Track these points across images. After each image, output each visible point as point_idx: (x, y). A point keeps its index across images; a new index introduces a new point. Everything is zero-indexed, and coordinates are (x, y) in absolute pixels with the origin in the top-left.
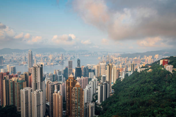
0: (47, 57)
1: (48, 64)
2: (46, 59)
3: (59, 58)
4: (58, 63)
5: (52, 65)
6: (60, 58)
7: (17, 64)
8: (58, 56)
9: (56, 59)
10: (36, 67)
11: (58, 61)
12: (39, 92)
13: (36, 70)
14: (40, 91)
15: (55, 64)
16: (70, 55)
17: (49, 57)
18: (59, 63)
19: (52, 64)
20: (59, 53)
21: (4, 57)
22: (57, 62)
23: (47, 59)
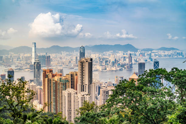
0: (107, 58)
1: (107, 69)
2: (104, 62)
3: (125, 60)
4: (123, 69)
5: (113, 71)
6: (127, 60)
7: (66, 67)
8: (124, 57)
9: (120, 61)
10: (83, 61)
11: (123, 66)
12: (85, 96)
13: (83, 65)
14: (87, 95)
15: (118, 69)
16: (144, 56)
17: (110, 59)
18: (125, 68)
19: (114, 69)
20: (125, 53)
21: (51, 58)
22: (121, 66)
23: (106, 62)
